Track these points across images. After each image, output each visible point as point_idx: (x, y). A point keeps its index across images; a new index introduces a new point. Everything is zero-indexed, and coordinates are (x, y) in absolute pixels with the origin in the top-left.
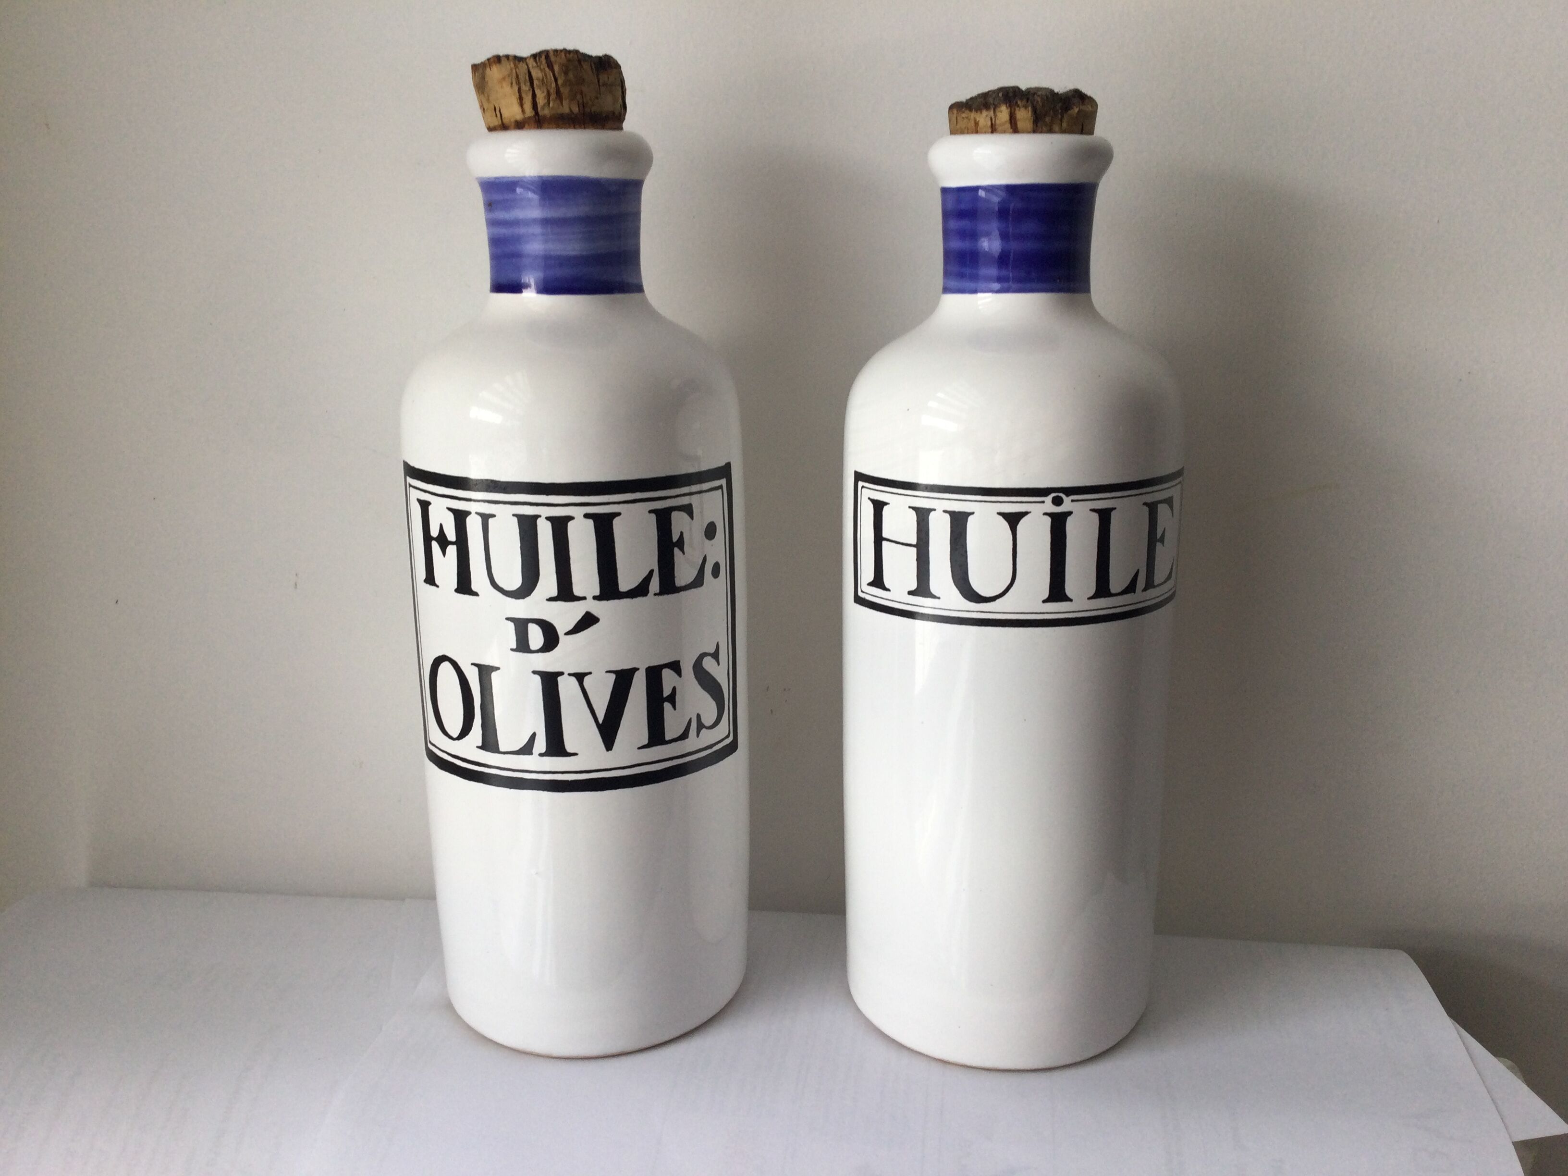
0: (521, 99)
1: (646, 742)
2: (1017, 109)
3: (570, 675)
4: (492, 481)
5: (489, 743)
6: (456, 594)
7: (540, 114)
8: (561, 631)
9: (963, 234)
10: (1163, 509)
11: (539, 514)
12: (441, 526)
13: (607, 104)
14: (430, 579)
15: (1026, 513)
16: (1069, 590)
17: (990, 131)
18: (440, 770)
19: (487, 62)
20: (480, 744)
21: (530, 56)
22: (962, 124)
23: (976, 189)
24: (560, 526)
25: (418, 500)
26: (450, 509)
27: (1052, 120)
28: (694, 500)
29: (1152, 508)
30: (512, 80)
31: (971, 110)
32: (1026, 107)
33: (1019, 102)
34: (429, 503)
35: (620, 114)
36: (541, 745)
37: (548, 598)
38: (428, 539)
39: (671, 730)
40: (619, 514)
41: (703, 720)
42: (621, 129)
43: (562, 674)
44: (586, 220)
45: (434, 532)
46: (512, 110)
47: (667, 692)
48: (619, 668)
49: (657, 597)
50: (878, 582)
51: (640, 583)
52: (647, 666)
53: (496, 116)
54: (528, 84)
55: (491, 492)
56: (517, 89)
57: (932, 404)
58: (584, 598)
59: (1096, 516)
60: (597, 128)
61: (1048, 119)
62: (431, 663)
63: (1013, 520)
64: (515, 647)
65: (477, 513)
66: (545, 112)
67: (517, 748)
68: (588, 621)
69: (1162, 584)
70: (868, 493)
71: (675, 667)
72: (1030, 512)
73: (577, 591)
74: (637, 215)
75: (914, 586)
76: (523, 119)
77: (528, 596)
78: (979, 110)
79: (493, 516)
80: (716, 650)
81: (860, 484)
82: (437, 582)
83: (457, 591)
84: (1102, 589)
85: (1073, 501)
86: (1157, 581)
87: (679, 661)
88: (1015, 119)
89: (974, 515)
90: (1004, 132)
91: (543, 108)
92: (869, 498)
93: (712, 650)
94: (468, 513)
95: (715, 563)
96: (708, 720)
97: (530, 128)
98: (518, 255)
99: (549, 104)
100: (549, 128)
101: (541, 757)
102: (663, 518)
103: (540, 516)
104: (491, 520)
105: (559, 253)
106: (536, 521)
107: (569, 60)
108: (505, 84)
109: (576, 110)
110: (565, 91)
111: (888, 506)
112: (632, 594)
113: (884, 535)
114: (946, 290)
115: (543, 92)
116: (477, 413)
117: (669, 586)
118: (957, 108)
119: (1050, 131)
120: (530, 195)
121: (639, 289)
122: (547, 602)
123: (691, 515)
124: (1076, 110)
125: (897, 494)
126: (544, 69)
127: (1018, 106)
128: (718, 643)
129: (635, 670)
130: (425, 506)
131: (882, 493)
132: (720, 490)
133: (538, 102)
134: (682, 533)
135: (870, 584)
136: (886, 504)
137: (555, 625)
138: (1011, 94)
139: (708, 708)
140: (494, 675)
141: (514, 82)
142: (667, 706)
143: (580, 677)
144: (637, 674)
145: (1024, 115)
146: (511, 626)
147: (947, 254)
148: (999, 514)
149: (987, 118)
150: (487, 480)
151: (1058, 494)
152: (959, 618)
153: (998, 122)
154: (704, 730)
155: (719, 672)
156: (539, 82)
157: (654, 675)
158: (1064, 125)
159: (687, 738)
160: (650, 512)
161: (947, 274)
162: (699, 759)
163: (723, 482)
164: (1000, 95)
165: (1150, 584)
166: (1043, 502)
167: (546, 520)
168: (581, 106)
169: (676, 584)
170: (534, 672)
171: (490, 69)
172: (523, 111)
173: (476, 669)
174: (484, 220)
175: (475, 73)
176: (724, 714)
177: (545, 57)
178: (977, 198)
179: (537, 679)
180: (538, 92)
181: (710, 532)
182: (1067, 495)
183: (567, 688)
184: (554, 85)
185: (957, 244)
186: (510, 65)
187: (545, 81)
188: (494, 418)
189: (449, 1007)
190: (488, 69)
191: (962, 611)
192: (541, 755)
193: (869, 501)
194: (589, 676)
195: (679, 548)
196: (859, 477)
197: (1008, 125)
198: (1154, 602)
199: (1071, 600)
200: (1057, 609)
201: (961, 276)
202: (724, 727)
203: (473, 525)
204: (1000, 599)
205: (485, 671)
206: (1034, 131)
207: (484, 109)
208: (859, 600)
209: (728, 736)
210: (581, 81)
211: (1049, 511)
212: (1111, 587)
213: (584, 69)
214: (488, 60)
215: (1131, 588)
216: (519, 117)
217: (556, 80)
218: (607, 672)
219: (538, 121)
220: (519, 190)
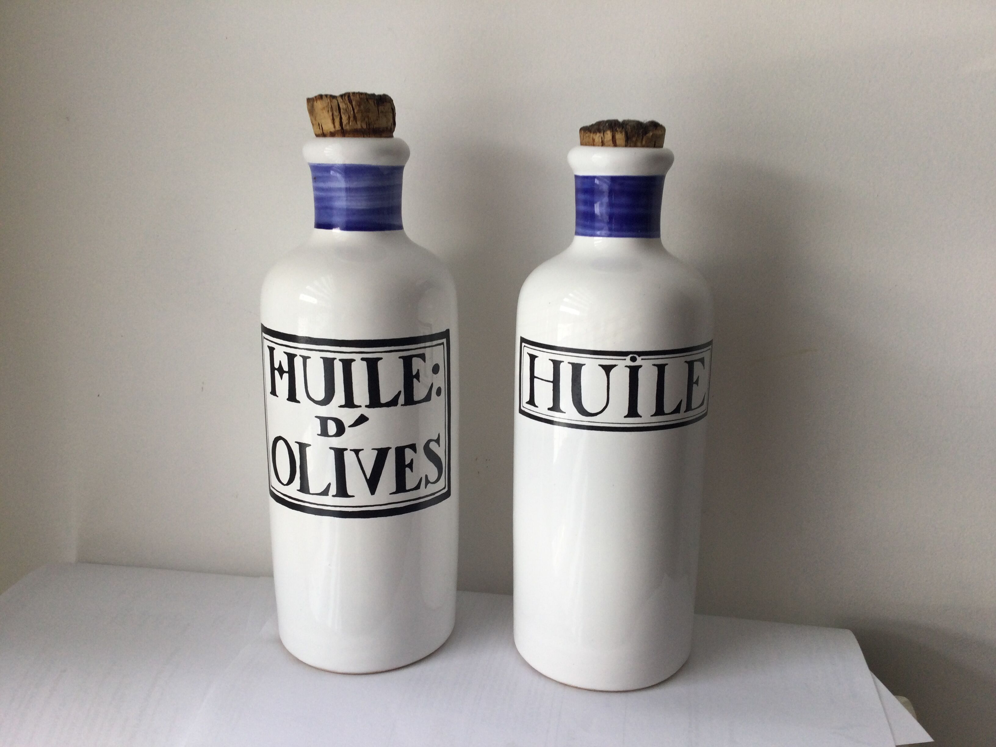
0: (333, 120)
1: (394, 490)
2: (616, 133)
3: (351, 450)
4: (309, 338)
5: (304, 488)
6: (288, 401)
7: (344, 128)
8: (346, 425)
9: (585, 203)
10: (697, 365)
11: (335, 357)
12: (280, 362)
13: (383, 123)
14: (274, 392)
15: (615, 366)
16: (640, 411)
17: (601, 145)
18: (276, 502)
19: (315, 98)
20: (299, 489)
21: (339, 96)
22: (586, 140)
23: (594, 178)
24: (347, 364)
25: (268, 346)
26: (285, 353)
27: (637, 139)
28: (427, 352)
29: (691, 364)
30: (328, 109)
31: (590, 132)
32: (621, 132)
33: (618, 129)
34: (274, 349)
35: (391, 128)
36: (333, 490)
37: (339, 406)
38: (273, 369)
39: (410, 483)
40: (381, 359)
41: (429, 479)
42: (392, 136)
43: (346, 449)
44: (368, 189)
45: (277, 366)
46: (329, 126)
47: (407, 462)
48: (380, 447)
49: (402, 406)
50: (531, 402)
51: (393, 398)
52: (396, 447)
53: (320, 128)
54: (338, 111)
55: (308, 344)
56: (331, 114)
57: (566, 300)
58: (360, 406)
59: (656, 369)
60: (378, 137)
61: (634, 139)
62: (273, 440)
63: (608, 369)
64: (320, 433)
65: (300, 356)
66: (347, 128)
67: (319, 492)
68: (362, 419)
69: (696, 408)
70: (528, 350)
71: (413, 447)
72: (617, 365)
73: (356, 402)
74: (400, 186)
75: (551, 405)
76: (334, 132)
77: (328, 404)
78: (595, 132)
79: (309, 358)
80: (438, 438)
81: (523, 344)
82: (277, 394)
83: (288, 399)
84: (659, 410)
85: (642, 359)
86: (694, 406)
87: (415, 444)
88: (615, 138)
89: (585, 365)
90: (609, 146)
91: (346, 125)
92: (528, 353)
93: (435, 438)
94: (295, 355)
95: (438, 388)
96: (432, 478)
97: (338, 136)
98: (331, 208)
99: (349, 123)
100: (349, 137)
101: (333, 498)
102: (407, 362)
103: (336, 359)
104: (308, 360)
105: (353, 207)
106: (334, 361)
107: (361, 99)
108: (324, 111)
109: (364, 126)
110: (359, 116)
111: (538, 358)
112: (388, 405)
113: (536, 375)
114: (577, 233)
115: (346, 116)
116: (304, 298)
117: (410, 401)
118: (585, 130)
119: (635, 146)
120: (338, 175)
121: (400, 227)
122: (339, 408)
123: (424, 360)
124: (651, 134)
125: (543, 351)
126: (347, 103)
127: (617, 131)
128: (439, 434)
129: (389, 448)
130: (272, 350)
131: (534, 350)
132: (442, 346)
133: (343, 122)
134: (418, 370)
135: (527, 403)
136: (537, 357)
137: (343, 421)
138: (613, 125)
139: (432, 471)
140: (308, 449)
141: (330, 110)
142: (408, 470)
143: (357, 452)
144: (390, 451)
145: (620, 137)
146: (318, 421)
147: (578, 213)
148: (600, 365)
149: (600, 138)
150: (306, 337)
151: (634, 355)
152: (576, 425)
153: (605, 140)
154: (429, 484)
155: (440, 451)
156: (344, 111)
157: (400, 451)
158: (644, 142)
159: (419, 489)
160: (400, 357)
161: (577, 224)
162: (426, 501)
163: (444, 341)
164: (607, 124)
165: (689, 408)
166: (625, 359)
167: (339, 361)
168: (368, 124)
169: (414, 400)
170: (331, 448)
171: (316, 102)
172: (335, 127)
173: (298, 445)
174: (312, 187)
175: (309, 103)
176: (443, 475)
177: (347, 96)
178: (594, 184)
179: (332, 452)
180: (343, 116)
181: (436, 370)
182: (639, 356)
183: (349, 458)
184: (352, 113)
185: (582, 208)
186: (328, 100)
187: (347, 110)
188: (313, 301)
189: (279, 642)
190: (315, 103)
191: (578, 421)
192: (333, 496)
193: (527, 354)
194: (362, 451)
195: (417, 379)
196: (523, 340)
197: (611, 142)
198: (691, 419)
199: (641, 417)
200: (632, 421)
201: (585, 226)
202: (442, 483)
203: (298, 362)
204: (600, 415)
205: (303, 447)
206: (626, 146)
207: (313, 124)
208: (522, 412)
209: (444, 488)
210: (368, 110)
211: (628, 365)
212: (665, 409)
213: (370, 104)
214: (316, 97)
215: (677, 410)
216: (332, 130)
217: (353, 110)
218: (373, 449)
219: (343, 133)
220: (332, 173)
